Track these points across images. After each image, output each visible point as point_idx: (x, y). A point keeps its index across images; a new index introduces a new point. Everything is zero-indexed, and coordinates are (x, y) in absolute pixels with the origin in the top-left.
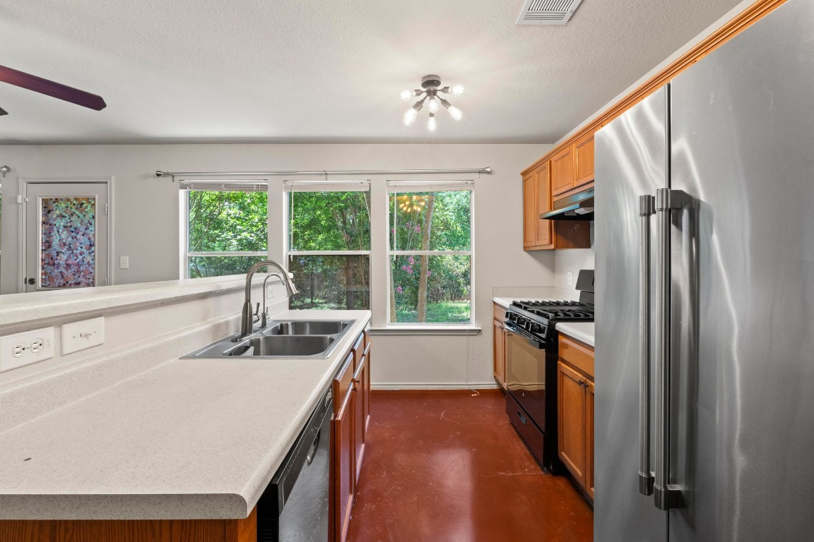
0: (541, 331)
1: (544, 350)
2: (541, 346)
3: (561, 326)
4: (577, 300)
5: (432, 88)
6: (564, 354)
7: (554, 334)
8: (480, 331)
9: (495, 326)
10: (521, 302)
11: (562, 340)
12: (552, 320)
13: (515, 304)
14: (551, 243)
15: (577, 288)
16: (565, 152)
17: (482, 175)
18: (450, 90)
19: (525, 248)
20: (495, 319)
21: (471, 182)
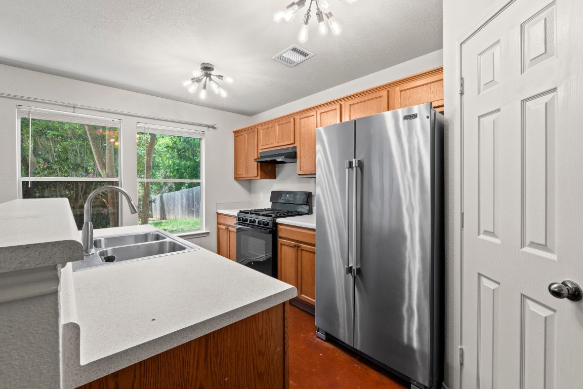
0: (268, 224)
1: (271, 234)
2: (270, 232)
3: (279, 220)
4: (270, 207)
5: (209, 72)
6: (280, 234)
7: (276, 225)
8: (208, 233)
9: (219, 229)
10: (248, 210)
11: (280, 227)
12: (274, 218)
13: (241, 212)
14: (258, 176)
15: (270, 201)
16: (270, 125)
17: (210, 129)
18: (223, 78)
19: (235, 178)
20: (218, 223)
21: (202, 132)
